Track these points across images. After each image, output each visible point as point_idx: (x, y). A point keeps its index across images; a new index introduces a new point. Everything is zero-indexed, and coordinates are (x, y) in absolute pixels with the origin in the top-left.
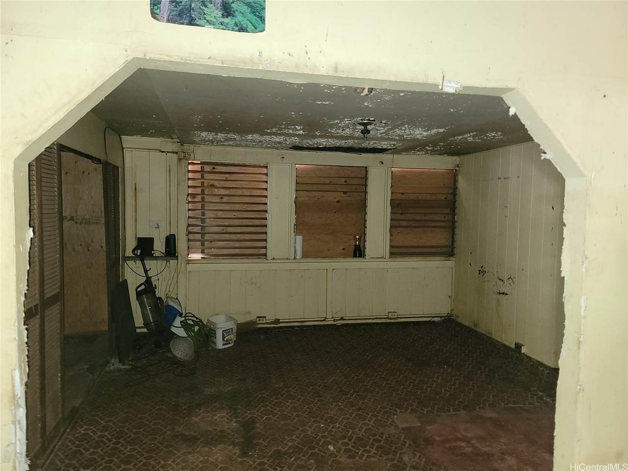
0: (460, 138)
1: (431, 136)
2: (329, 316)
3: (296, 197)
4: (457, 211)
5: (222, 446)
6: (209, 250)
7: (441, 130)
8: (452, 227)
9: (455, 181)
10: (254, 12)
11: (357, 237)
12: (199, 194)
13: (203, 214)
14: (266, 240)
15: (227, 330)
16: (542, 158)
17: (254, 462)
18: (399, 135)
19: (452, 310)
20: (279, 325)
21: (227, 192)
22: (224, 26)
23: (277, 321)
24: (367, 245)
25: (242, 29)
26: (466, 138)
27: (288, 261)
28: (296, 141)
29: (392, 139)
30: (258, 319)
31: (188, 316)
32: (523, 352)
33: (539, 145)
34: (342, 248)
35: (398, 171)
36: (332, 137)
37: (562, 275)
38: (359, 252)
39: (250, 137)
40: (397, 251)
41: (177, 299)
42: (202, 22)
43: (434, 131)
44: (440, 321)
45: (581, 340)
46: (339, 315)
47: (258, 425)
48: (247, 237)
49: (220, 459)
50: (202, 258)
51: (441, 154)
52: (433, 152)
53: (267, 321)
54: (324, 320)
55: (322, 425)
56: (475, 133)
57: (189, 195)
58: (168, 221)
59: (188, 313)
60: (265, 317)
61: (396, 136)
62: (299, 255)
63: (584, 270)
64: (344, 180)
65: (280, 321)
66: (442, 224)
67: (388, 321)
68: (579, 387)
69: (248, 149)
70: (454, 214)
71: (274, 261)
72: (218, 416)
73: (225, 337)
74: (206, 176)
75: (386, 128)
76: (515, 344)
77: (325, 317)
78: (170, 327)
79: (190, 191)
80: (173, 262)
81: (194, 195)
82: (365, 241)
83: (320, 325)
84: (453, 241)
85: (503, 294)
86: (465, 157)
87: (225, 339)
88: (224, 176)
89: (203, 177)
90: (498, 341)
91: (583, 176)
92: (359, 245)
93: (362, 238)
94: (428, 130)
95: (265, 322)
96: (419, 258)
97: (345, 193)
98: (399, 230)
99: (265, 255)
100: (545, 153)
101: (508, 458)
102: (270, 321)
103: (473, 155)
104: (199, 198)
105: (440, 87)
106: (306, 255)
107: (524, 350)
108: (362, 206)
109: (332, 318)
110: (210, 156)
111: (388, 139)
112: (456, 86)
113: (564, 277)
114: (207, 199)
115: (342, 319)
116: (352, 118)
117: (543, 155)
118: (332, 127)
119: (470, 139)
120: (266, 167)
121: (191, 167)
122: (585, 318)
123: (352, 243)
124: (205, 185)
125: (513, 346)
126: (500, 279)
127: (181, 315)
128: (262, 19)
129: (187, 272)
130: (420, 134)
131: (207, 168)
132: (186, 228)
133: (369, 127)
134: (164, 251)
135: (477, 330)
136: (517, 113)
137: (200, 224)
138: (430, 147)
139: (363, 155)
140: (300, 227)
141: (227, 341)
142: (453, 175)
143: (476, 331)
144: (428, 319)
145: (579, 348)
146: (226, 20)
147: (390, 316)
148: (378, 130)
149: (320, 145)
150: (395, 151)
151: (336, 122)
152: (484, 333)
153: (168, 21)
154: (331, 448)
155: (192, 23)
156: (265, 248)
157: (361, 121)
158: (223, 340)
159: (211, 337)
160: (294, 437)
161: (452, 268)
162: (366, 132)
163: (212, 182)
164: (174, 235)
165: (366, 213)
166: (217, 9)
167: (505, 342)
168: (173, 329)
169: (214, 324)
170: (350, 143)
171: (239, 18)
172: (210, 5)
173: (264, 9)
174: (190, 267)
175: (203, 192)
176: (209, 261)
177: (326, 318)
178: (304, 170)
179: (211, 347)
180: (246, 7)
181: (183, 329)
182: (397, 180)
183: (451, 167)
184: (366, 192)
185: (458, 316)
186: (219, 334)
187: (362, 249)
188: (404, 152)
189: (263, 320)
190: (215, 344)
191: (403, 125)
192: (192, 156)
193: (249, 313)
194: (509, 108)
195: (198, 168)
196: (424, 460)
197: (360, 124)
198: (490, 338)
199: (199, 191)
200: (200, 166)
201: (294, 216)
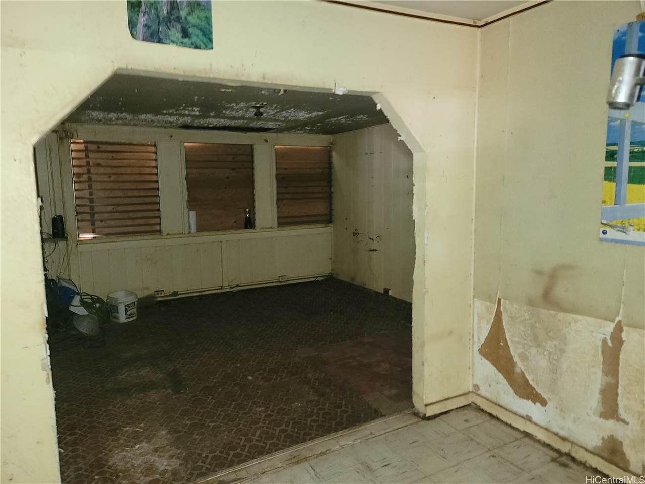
0: (335, 119)
1: (311, 118)
2: (226, 284)
3: (187, 175)
4: (333, 183)
5: (155, 390)
6: (99, 230)
7: (320, 114)
8: (329, 198)
9: (330, 157)
10: (204, 35)
11: (248, 210)
12: (84, 174)
13: (91, 194)
14: (159, 217)
15: (129, 304)
16: (399, 139)
17: (188, 395)
18: (285, 117)
19: (332, 270)
20: (177, 297)
21: (115, 171)
22: (184, 45)
23: (175, 294)
24: (257, 217)
25: (196, 47)
26: (339, 120)
27: (184, 236)
28: (188, 120)
29: (278, 120)
30: (156, 293)
31: (83, 296)
32: (390, 294)
33: (396, 130)
34: (234, 221)
35: (280, 148)
36: (224, 118)
37: (414, 219)
38: (250, 224)
39: (143, 117)
40: (284, 221)
41: (70, 280)
42: (168, 41)
43: (315, 114)
44: (323, 280)
45: (426, 259)
46: (234, 283)
47: (182, 373)
48: (139, 215)
49: (157, 399)
50: (93, 238)
51: (317, 132)
52: (312, 131)
53: (166, 295)
54: (221, 289)
55: (239, 365)
56: (347, 116)
57: (74, 174)
58: (52, 202)
59: (83, 293)
60: (163, 291)
61: (282, 118)
62: (193, 230)
63: (426, 214)
64: (231, 157)
65: (179, 293)
66: (321, 195)
67: (279, 284)
68: (425, 290)
69: (136, 128)
70: (330, 186)
71: (169, 237)
72: (142, 372)
73: (128, 311)
74: (91, 155)
75: (275, 111)
76: (384, 290)
77: (221, 285)
78: (69, 307)
79: (75, 170)
80: (62, 244)
81: (78, 175)
82: (255, 214)
83: (218, 293)
84: (331, 210)
85: (373, 250)
86: (337, 135)
87: (128, 313)
88: (110, 155)
89: (87, 156)
90: (371, 290)
91: (423, 151)
92: (249, 218)
93: (252, 211)
94: (309, 113)
95: (163, 295)
96: (303, 227)
97: (233, 169)
98: (284, 202)
99: (160, 231)
100: (400, 136)
101: (383, 364)
102: (168, 294)
103: (345, 134)
104: (85, 177)
105: (333, 91)
106: (200, 229)
107: (390, 293)
108: (250, 181)
109: (229, 286)
110: (95, 135)
111: (275, 120)
112: (343, 90)
113: (414, 220)
114: (94, 177)
115: (238, 286)
116: (247, 102)
117: (399, 137)
118: (227, 109)
119: (343, 121)
120: (155, 146)
121: (73, 147)
122: (427, 245)
123: (243, 215)
124: (90, 164)
125: (382, 292)
126: (371, 239)
127: (78, 294)
128: (211, 40)
129: (79, 253)
130: (303, 116)
131: (93, 147)
132: (74, 209)
133: (261, 110)
134: (51, 233)
135: (354, 283)
136: (382, 108)
137: (88, 204)
138: (309, 127)
139: (249, 134)
140: (192, 203)
141: (130, 314)
142: (328, 152)
143: (353, 285)
144: (313, 279)
145: (425, 265)
146: (186, 40)
147: (281, 280)
148: (268, 112)
149: (211, 124)
150: (280, 130)
151: (232, 105)
152: (360, 285)
153: (143, 40)
154: (250, 378)
155: (160, 41)
156: (160, 224)
157: (255, 105)
158: (126, 313)
159: (112, 313)
160: (217, 376)
161: (331, 233)
162: (259, 114)
163: (98, 161)
164: (61, 217)
165: (254, 188)
166: (178, 32)
167: (376, 290)
168: (72, 309)
169: (116, 300)
170: (240, 123)
171: (194, 39)
172: (172, 29)
173: (212, 33)
174: (80, 247)
175: (89, 172)
176: (102, 241)
177: (222, 287)
178: (191, 148)
179: (113, 322)
180: (199, 31)
181: (82, 307)
182: (281, 156)
183: (325, 144)
184: (253, 169)
185: (337, 274)
186: (122, 309)
187: (253, 221)
188: (286, 131)
189: (161, 294)
190: (118, 318)
191: (290, 108)
192: (75, 135)
193: (147, 288)
194: (377, 104)
195: (82, 147)
196: (323, 374)
197: (254, 107)
198: (364, 288)
199: (84, 170)
200: (83, 145)
201: (186, 193)
